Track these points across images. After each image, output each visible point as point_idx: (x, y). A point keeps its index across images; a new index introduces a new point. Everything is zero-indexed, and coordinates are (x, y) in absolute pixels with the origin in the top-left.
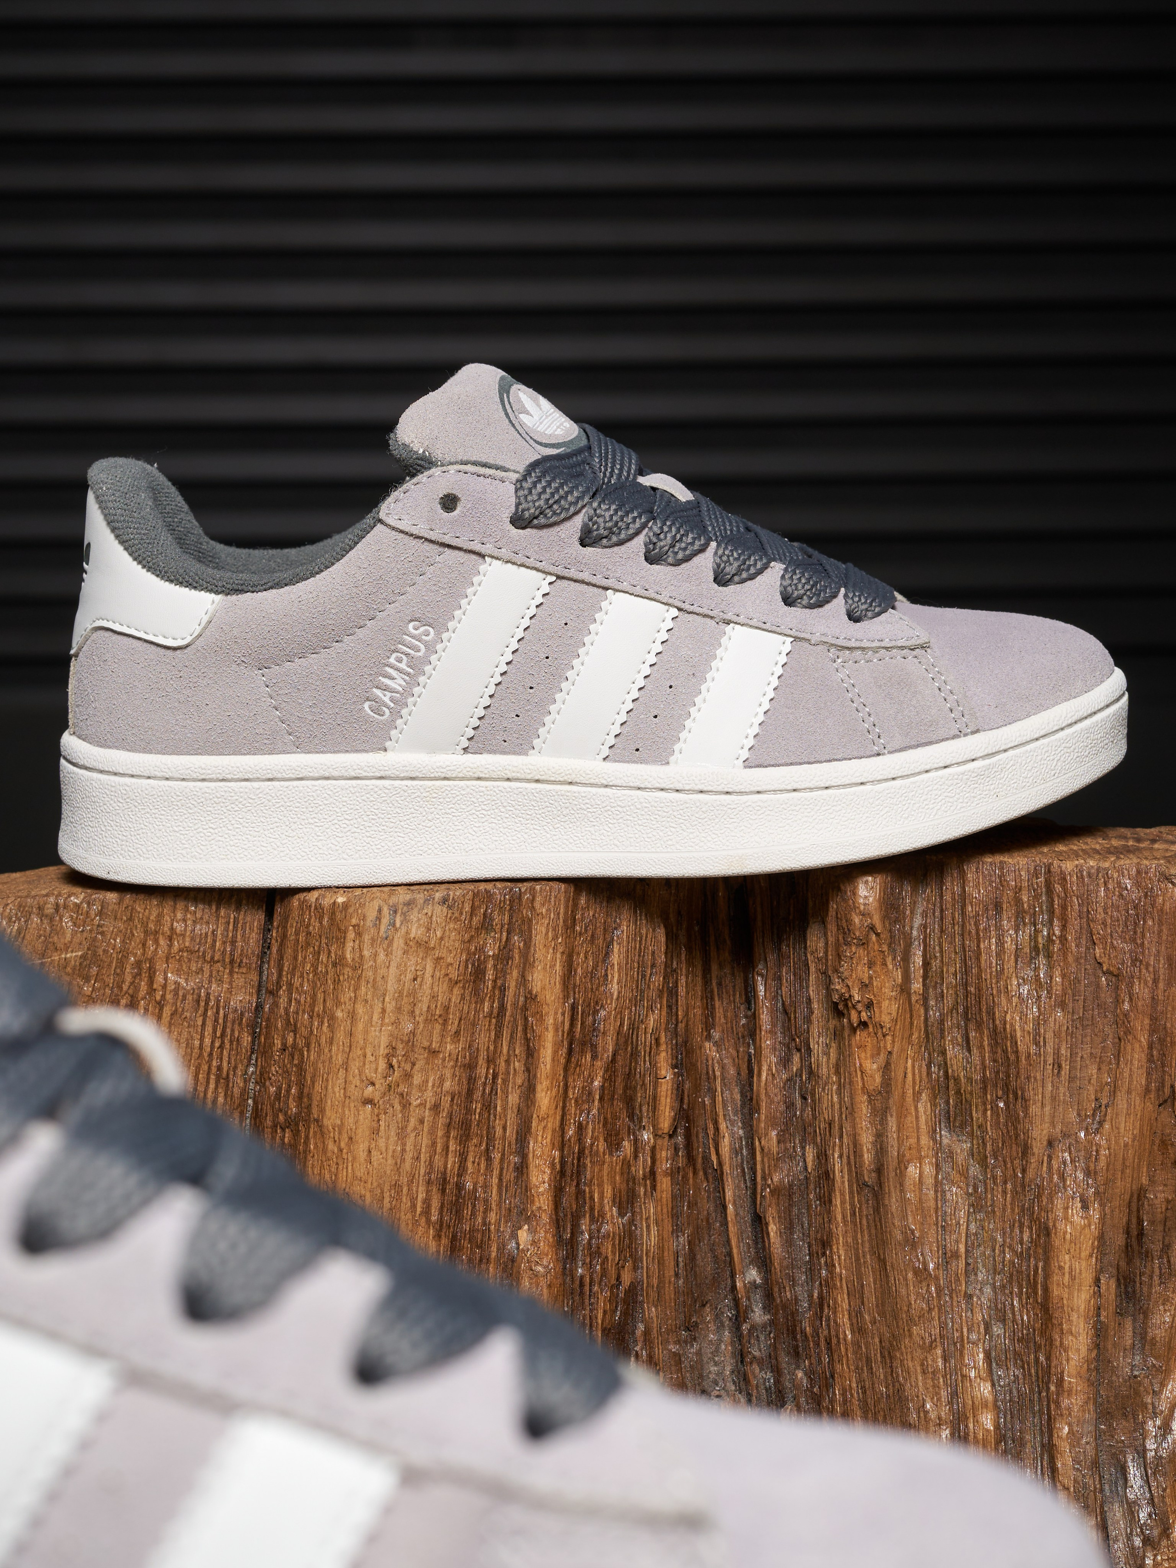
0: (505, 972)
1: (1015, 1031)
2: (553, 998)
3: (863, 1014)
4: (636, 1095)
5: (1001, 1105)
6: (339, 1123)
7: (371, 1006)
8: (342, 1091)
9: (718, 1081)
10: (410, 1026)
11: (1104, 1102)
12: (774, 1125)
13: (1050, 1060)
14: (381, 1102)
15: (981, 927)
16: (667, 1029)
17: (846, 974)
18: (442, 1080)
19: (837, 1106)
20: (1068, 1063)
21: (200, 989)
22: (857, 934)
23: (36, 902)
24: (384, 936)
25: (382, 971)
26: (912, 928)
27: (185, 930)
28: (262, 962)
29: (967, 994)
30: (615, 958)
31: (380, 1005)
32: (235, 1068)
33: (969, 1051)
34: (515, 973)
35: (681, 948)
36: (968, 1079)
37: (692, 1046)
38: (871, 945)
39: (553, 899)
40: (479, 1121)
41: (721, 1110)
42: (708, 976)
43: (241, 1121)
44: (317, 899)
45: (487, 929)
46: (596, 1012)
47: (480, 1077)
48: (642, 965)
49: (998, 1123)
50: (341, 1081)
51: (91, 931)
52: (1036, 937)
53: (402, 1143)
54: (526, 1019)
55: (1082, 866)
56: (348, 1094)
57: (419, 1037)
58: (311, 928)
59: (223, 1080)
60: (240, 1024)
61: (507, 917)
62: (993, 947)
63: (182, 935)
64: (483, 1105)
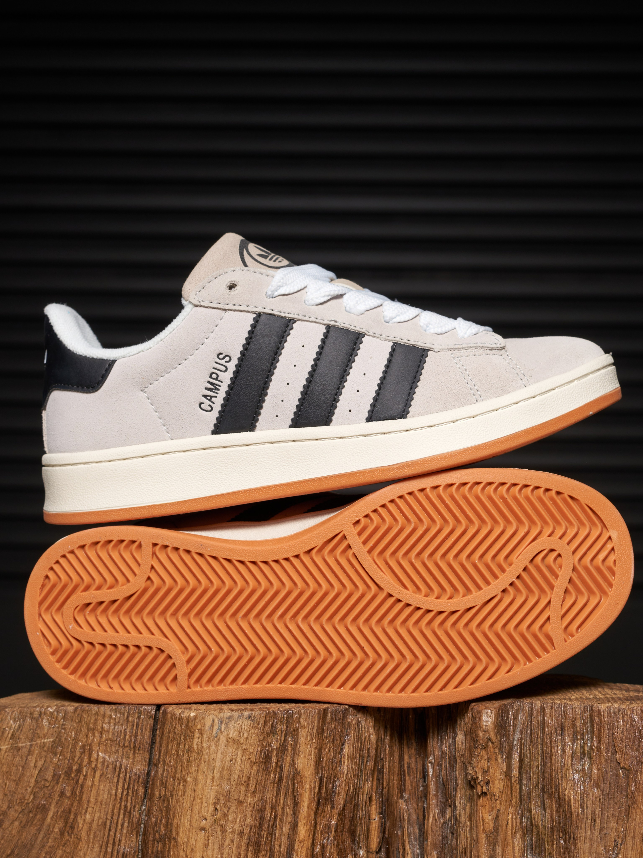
0: (283, 758)
1: (570, 800)
2: (309, 774)
3: (484, 788)
4: (356, 829)
5: (562, 842)
6: (186, 840)
7: (206, 775)
8: (189, 823)
9: (406, 822)
10: (228, 787)
11: (619, 842)
12: (435, 849)
13: (590, 817)
14: (210, 830)
15: (553, 740)
16: (376, 792)
17: (475, 765)
18: (245, 818)
19: (469, 839)
20: (600, 819)
21: (116, 761)
22: (481, 742)
23: (29, 711)
24: (215, 736)
25: (213, 756)
26: (513, 739)
27: (109, 728)
28: (152, 748)
29: (544, 778)
30: (346, 752)
31: (211, 775)
32: (135, 807)
33: (545, 810)
34: (288, 759)
35: (386, 747)
36: (544, 826)
37: (391, 801)
38: (489, 749)
39: (311, 718)
40: (265, 842)
41: (407, 839)
42: (402, 762)
43: (137, 837)
44: (180, 714)
45: (273, 733)
46: (334, 782)
47: (267, 817)
48: (361, 756)
49: (560, 852)
50: (188, 817)
51: (58, 727)
52: (584, 747)
53: (221, 853)
54: (294, 785)
55: (610, 707)
56: (192, 824)
57: (232, 793)
58: (176, 730)
59: (128, 813)
60: (138, 782)
61: (284, 727)
62: (559, 752)
63: (107, 731)
64: (268, 833)
